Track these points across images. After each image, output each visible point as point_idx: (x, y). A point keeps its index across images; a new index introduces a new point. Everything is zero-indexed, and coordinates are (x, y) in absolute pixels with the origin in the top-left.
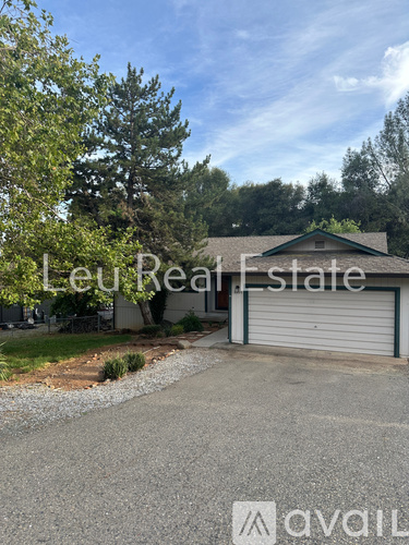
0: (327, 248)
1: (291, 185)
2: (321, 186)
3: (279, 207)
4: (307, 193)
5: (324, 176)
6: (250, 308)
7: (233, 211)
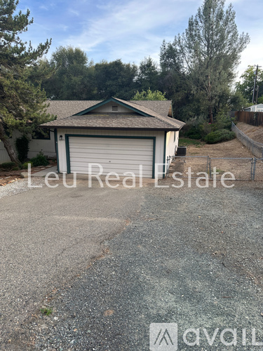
0: (120, 110)
1: (129, 65)
2: (148, 67)
3: (120, 80)
4: (139, 71)
5: (150, 59)
6: (71, 150)
7: (88, 81)
